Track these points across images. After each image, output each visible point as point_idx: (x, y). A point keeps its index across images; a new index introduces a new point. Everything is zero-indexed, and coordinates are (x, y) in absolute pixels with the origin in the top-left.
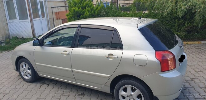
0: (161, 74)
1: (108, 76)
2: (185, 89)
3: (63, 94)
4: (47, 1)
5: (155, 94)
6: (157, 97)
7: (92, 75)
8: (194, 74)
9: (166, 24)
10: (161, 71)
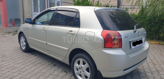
0: (104, 49)
1: (67, 49)
2: (145, 77)
3: (41, 62)
4: (63, 2)
5: (99, 68)
6: (100, 71)
7: (60, 49)
8: (162, 67)
9: (154, 25)
10: (104, 47)
